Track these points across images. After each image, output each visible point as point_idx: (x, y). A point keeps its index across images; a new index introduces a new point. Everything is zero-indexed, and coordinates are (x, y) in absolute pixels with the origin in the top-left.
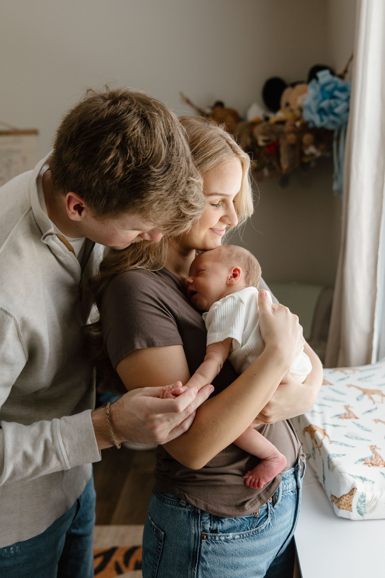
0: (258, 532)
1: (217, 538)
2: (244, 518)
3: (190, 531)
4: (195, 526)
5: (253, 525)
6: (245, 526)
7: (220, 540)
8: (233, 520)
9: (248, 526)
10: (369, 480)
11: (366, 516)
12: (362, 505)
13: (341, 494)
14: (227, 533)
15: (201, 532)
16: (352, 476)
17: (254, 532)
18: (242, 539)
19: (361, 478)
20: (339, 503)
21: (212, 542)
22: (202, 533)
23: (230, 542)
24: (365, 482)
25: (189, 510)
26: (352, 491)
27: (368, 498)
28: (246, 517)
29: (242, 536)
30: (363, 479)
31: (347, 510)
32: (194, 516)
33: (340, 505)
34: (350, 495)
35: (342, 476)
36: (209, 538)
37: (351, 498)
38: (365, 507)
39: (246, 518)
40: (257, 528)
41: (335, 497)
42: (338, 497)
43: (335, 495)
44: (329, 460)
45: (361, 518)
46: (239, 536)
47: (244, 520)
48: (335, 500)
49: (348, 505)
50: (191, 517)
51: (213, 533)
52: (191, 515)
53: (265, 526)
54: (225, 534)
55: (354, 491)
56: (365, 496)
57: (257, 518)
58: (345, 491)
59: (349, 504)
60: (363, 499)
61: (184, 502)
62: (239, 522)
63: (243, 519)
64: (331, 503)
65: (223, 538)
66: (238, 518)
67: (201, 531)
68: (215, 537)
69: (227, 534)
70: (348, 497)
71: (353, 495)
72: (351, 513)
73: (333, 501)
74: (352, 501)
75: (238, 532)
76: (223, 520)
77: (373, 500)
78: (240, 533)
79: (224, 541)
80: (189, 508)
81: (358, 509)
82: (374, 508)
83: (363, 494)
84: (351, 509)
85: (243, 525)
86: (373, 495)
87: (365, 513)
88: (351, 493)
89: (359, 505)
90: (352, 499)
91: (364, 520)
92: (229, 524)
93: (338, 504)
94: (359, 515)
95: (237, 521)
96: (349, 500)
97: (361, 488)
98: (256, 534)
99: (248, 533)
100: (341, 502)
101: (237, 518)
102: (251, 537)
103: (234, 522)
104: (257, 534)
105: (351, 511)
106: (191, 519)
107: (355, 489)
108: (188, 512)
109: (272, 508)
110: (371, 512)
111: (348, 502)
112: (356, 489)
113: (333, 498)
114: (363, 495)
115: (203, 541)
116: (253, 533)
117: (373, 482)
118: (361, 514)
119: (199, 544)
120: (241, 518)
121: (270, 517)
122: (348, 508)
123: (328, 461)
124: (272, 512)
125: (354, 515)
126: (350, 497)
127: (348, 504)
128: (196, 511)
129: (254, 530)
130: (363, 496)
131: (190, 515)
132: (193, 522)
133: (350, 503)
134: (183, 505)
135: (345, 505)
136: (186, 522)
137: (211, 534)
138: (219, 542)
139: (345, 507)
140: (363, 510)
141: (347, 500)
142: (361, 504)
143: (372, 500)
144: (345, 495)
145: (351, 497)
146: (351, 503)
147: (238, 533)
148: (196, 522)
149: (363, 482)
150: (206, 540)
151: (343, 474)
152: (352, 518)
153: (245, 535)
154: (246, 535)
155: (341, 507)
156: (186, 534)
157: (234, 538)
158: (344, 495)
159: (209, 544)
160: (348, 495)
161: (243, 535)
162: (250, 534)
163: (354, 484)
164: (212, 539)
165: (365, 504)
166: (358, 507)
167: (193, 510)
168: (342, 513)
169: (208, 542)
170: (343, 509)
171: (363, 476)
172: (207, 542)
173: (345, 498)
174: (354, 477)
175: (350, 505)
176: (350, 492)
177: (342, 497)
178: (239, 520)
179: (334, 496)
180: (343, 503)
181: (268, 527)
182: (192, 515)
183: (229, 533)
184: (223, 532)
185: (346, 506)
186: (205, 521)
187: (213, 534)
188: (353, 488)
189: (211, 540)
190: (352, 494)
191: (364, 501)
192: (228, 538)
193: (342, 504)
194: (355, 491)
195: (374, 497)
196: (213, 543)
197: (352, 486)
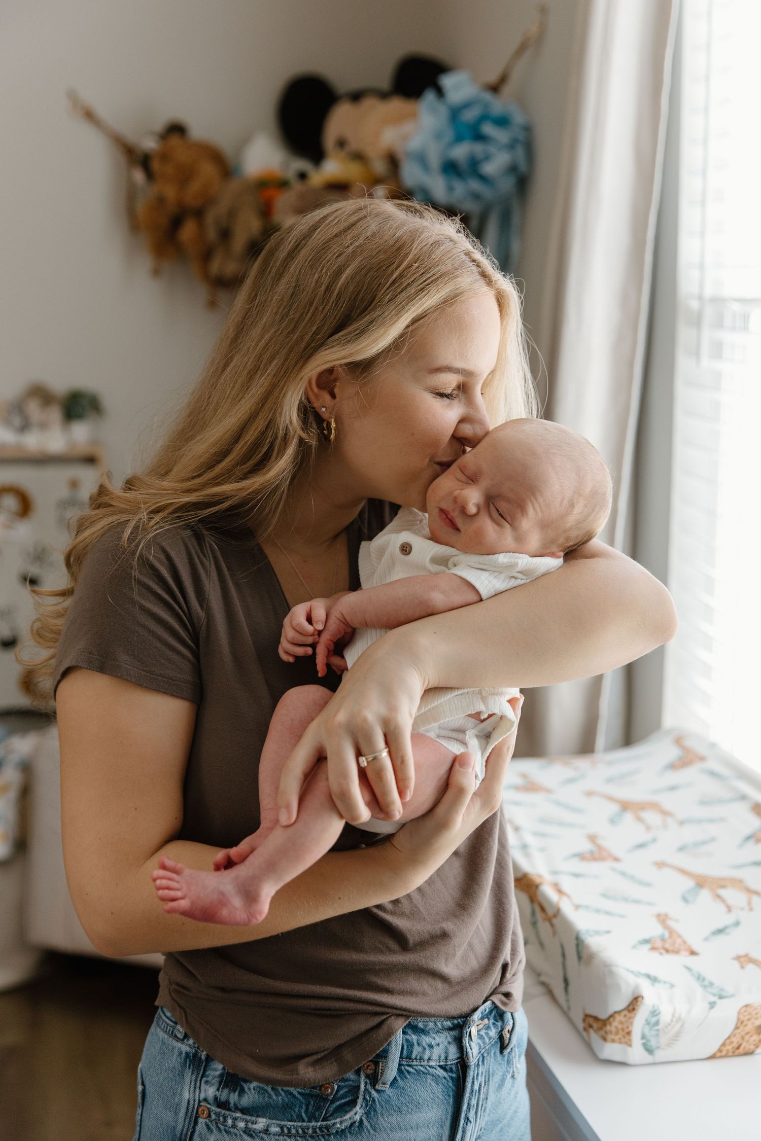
0: (329, 1131)
1: (230, 1122)
2: (296, 1094)
3: (181, 1095)
4: (190, 1084)
5: (317, 1114)
6: (297, 1110)
7: (234, 1126)
8: (266, 1091)
9: (303, 1111)
10: (665, 982)
11: (660, 1056)
12: (653, 1033)
13: (611, 1011)
14: (252, 1115)
15: (200, 1102)
16: (632, 972)
17: (317, 1130)
18: (285, 1137)
19: (648, 976)
20: (605, 1029)
21: (218, 1127)
22: (201, 1104)
23: (256, 1137)
24: (656, 984)
25: (188, 1049)
26: (634, 1003)
27: (665, 1017)
28: (300, 1091)
29: (286, 1131)
30: (654, 980)
31: (621, 1043)
32: (193, 1065)
33: (606, 1032)
34: (629, 1011)
35: (611, 973)
36: (213, 1117)
37: (630, 1018)
38: (657, 1035)
39: (299, 1093)
40: (324, 1123)
41: (596, 1019)
42: (603, 1016)
43: (594, 1013)
44: (579, 943)
45: (649, 1058)
46: (278, 1129)
47: (294, 1096)
48: (595, 1025)
49: (624, 1033)
50: (188, 1066)
51: (224, 1109)
52: (189, 1062)
53: (348, 1123)
54: (249, 1118)
55: (637, 1002)
56: (659, 1013)
57: (329, 1099)
58: (618, 1003)
59: (626, 1031)
60: (654, 1020)
61: (181, 1030)
62: (280, 1098)
63: (291, 1094)
64: (584, 1034)
65: (242, 1125)
66: (280, 1089)
67: (201, 1099)
68: (225, 1118)
69: (254, 1118)
70: (625, 1016)
71: (635, 1012)
72: (630, 1049)
73: (591, 1026)
74: (632, 1023)
75: (277, 1120)
76: (246, 1087)
77: (675, 1020)
78: (283, 1123)
79: (244, 1132)
80: (189, 1045)
81: (644, 1041)
82: (677, 1036)
83: (656, 1008)
84: (630, 1040)
85: (291, 1108)
86: (675, 1011)
87: (658, 1048)
88: (631, 1008)
89: (647, 1031)
90: (631, 1020)
91: (654, 1064)
92: (257, 1097)
93: (602, 1032)
94: (645, 1053)
95: (277, 1095)
96: (627, 1021)
97: (651, 996)
98: (323, 1137)
99: (302, 1129)
100: (608, 1028)
101: (277, 1090)
102: (308, 1138)
103: (270, 1096)
104: (327, 1137)
105: (630, 1045)
106: (187, 1068)
107: (640, 999)
108: (187, 1053)
109: (369, 1087)
110: (669, 1045)
111: (625, 1026)
112: (643, 998)
113: (591, 1021)
114: (655, 1011)
115: (200, 1120)
116: (316, 1132)
117: (672, 986)
118: (650, 1051)
119: (192, 1125)
120: (288, 1091)
121: (362, 1106)
122: (623, 1040)
123: (577, 945)
124: (367, 1097)
125: (636, 1052)
126: (629, 1015)
127: (623, 1030)
128: (199, 1054)
129: (319, 1124)
130: (655, 1013)
131: (188, 1060)
132: (188, 1076)
133: (628, 1027)
134: (179, 1036)
135: (617, 1033)
136: (178, 1074)
137: (219, 1110)
138: (232, 1130)
139: (617, 1038)
140: (653, 1043)
141: (621, 1023)
142: (651, 1029)
143: (672, 1021)
144: (619, 1012)
145: (632, 1015)
146: (630, 1029)
147: (278, 1122)
148: (194, 1077)
149: (653, 985)
150: (207, 1121)
151: (615, 969)
152: (630, 1060)
153: (293, 1131)
154: (297, 1131)
155: (609, 1037)
156: (174, 1100)
157: (267, 1130)
158: (616, 1012)
159: (212, 1131)
160: (625, 1012)
161: (289, 1130)
162: (306, 1131)
163: (637, 987)
164: (219, 1120)
165: (658, 1030)
166: (643, 1037)
167: (194, 1051)
168: (610, 1050)
169: (211, 1125)
170: (613, 1041)
171: (653, 973)
172: (207, 1125)
173: (618, 1018)
174: (638, 974)
175: (629, 1033)
176: (629, 1005)
177: (611, 1016)
178: (283, 1094)
179: (591, 1016)
180: (613, 1029)
181: (357, 1129)
182: (191, 1062)
183: (258, 1116)
184: (244, 1111)
185: (620, 1036)
186: (210, 1079)
187: (223, 1112)
188: (636, 995)
189: (216, 1123)
190: (634, 1009)
191: (657, 1023)
192: (255, 1126)
193: (611, 1032)
194: (639, 1003)
195: (677, 1015)
196: (219, 1130)
197: (633, 993)
